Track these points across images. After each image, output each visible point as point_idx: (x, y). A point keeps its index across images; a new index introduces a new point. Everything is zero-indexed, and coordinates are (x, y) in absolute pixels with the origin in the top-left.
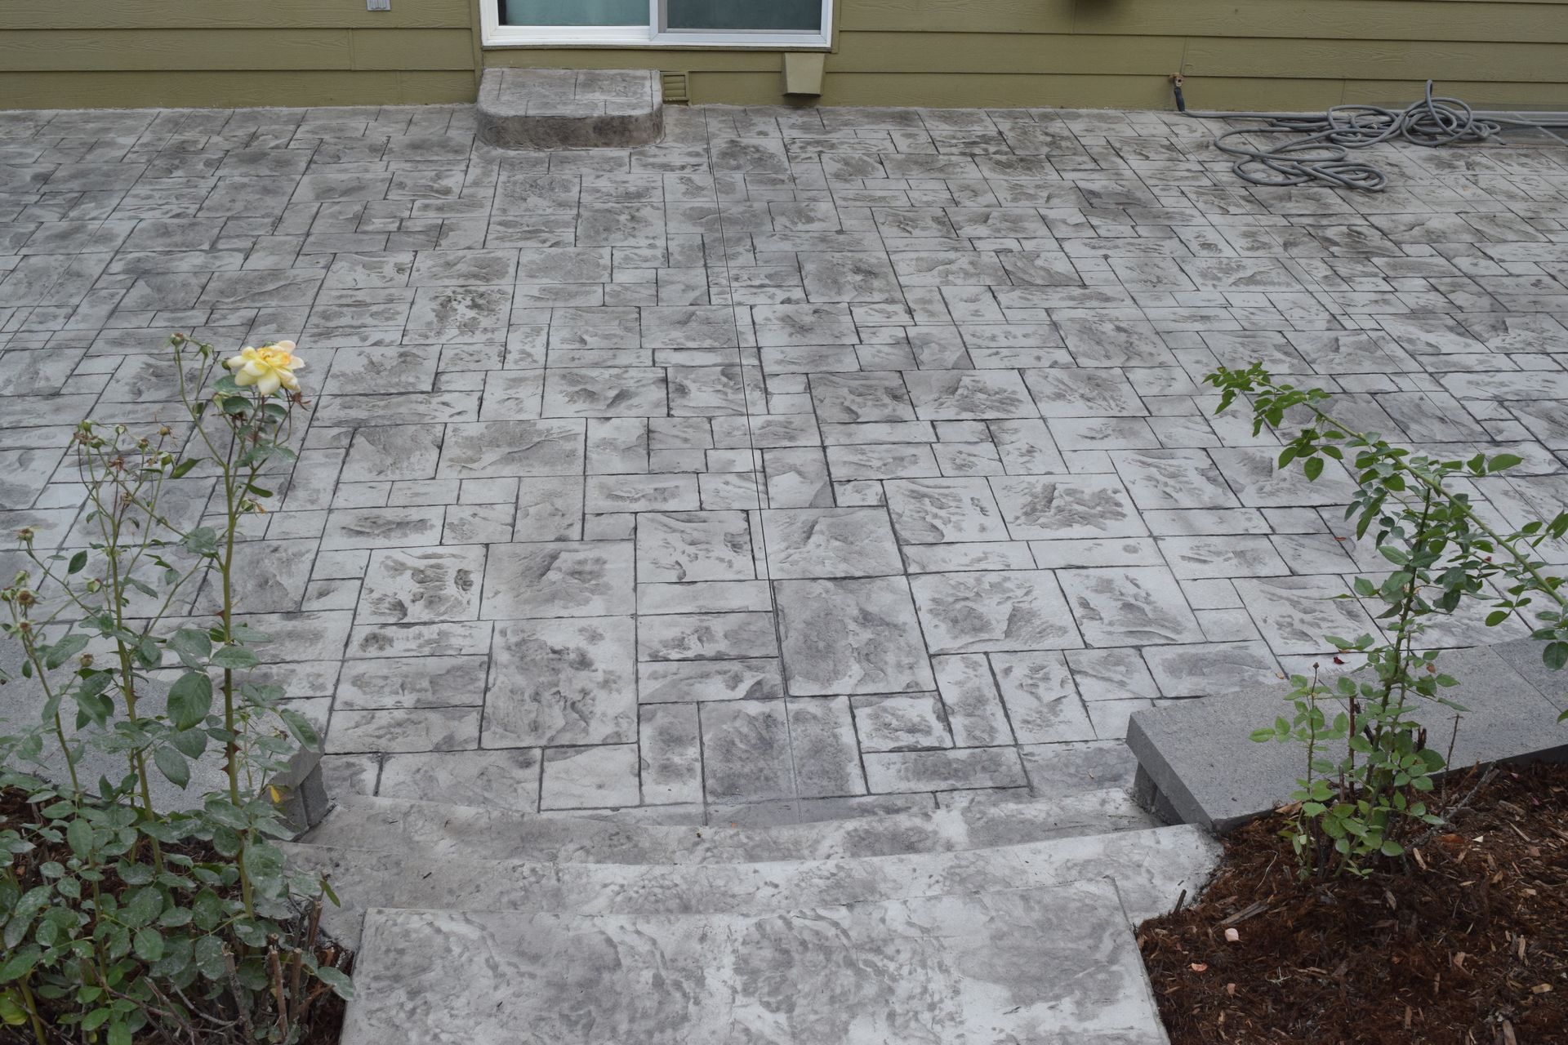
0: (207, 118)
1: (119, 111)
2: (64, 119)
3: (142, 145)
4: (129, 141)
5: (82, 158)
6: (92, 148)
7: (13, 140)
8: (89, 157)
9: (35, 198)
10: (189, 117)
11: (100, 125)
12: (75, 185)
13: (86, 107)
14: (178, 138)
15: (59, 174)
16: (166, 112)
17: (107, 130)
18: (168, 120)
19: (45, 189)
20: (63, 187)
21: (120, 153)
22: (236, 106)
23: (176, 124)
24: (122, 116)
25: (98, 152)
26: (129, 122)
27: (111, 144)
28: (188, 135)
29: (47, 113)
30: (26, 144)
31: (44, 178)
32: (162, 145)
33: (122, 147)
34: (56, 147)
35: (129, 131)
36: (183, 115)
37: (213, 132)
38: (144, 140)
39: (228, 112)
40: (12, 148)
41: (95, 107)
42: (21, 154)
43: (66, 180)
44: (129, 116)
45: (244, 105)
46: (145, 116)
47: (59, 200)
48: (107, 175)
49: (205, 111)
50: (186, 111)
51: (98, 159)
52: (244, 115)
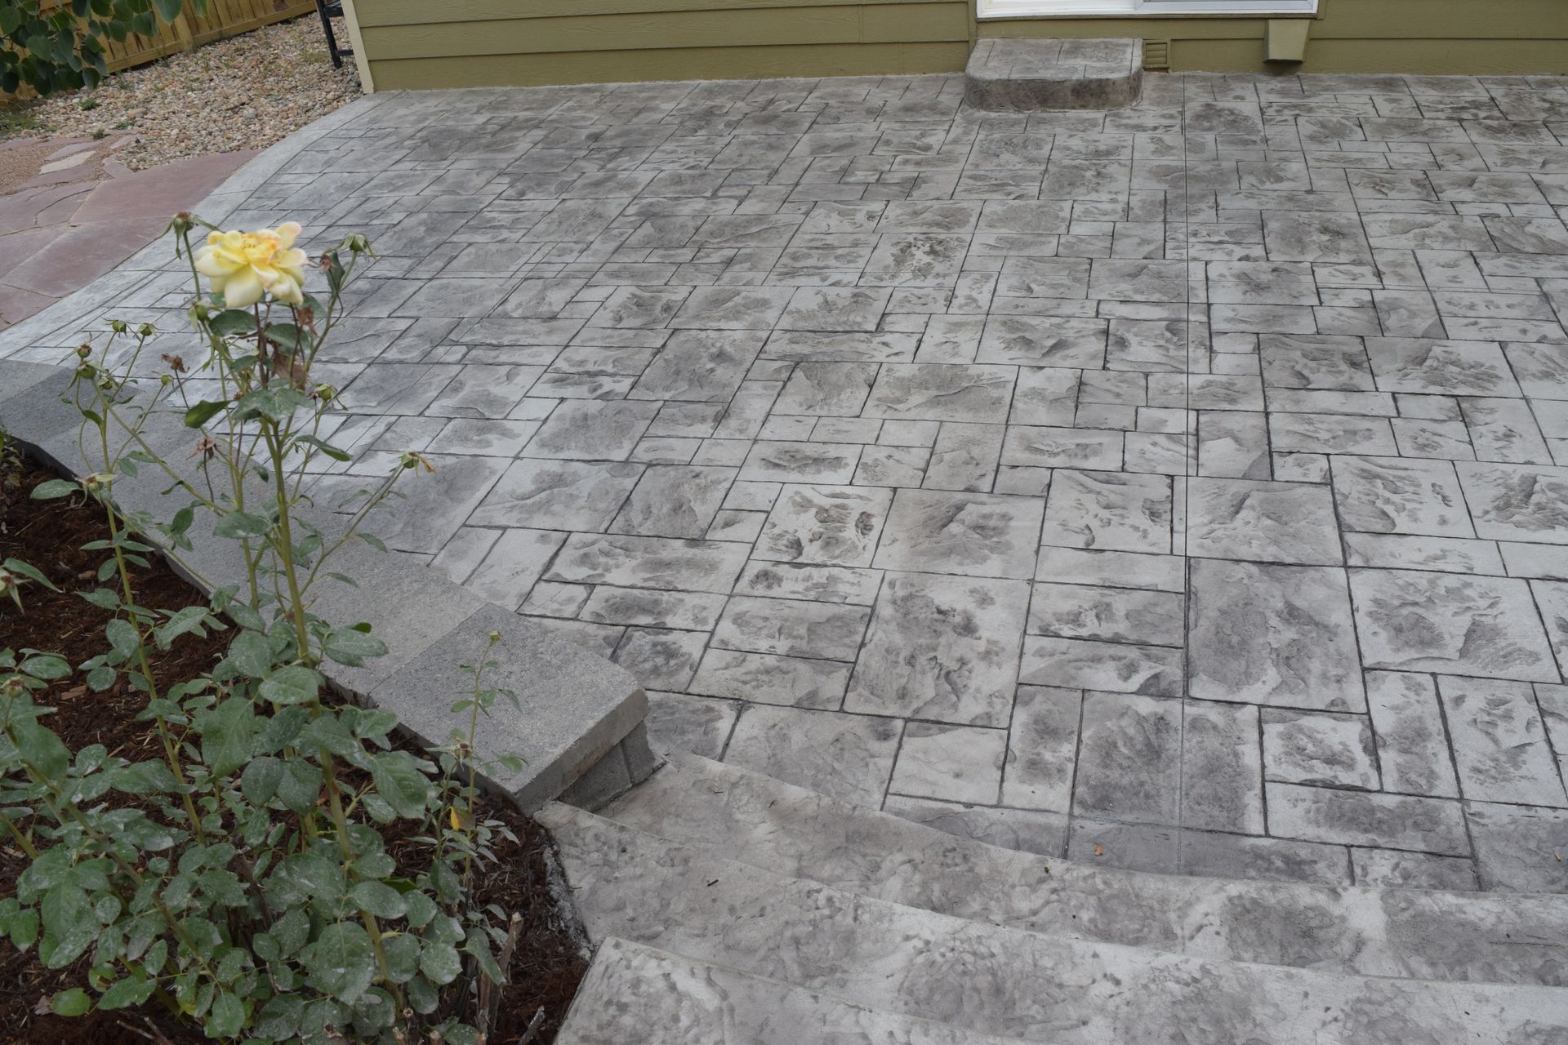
0: (737, 87)
1: (669, 83)
2: (624, 90)
3: (681, 110)
4: (667, 106)
5: (629, 121)
6: (639, 112)
7: (581, 107)
8: (635, 120)
9: (584, 153)
10: (721, 87)
11: (651, 94)
12: (618, 142)
13: (643, 80)
14: (710, 103)
15: (608, 133)
16: (704, 83)
17: (654, 98)
18: (704, 90)
19: (595, 145)
20: (608, 144)
21: (659, 116)
22: (762, 77)
23: (710, 93)
24: (668, 87)
25: (642, 116)
26: (674, 92)
27: (654, 109)
28: (718, 102)
29: (612, 86)
30: (590, 110)
31: (595, 137)
32: (695, 110)
33: (663, 111)
34: (612, 113)
35: (674, 98)
36: (717, 85)
37: (738, 99)
38: (682, 106)
39: (755, 82)
40: (579, 113)
41: (649, 80)
42: (583, 118)
43: (612, 138)
44: (675, 87)
45: (769, 76)
46: (687, 86)
47: (603, 155)
48: (645, 134)
49: (736, 82)
50: (721, 82)
51: (640, 121)
52: (767, 85)
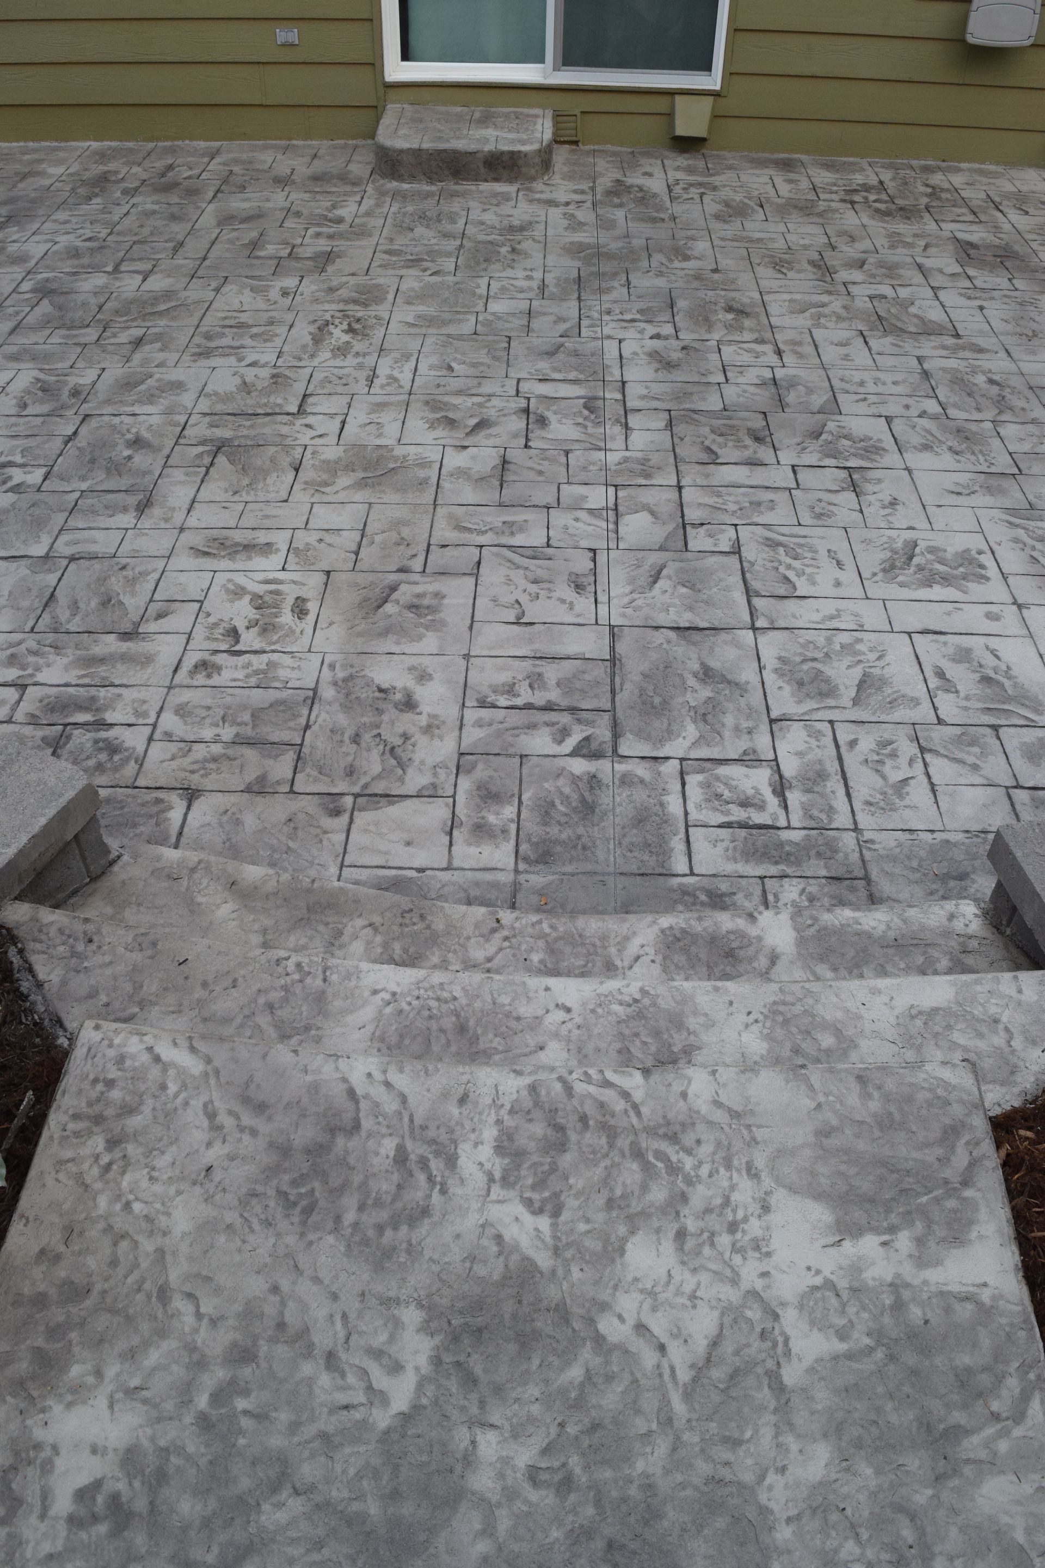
0: (131, 150)
1: (55, 144)
2: (6, 151)
3: (71, 175)
4: (56, 171)
5: (14, 186)
6: (24, 177)
8: (20, 186)
10: (114, 150)
11: (36, 156)
13: (26, 140)
14: (102, 168)
16: (95, 145)
17: (40, 161)
18: (96, 153)
21: (47, 182)
22: (158, 139)
23: (102, 156)
24: (55, 149)
25: (30, 180)
26: (62, 154)
27: (42, 174)
28: (112, 166)
32: (87, 175)
33: (50, 176)
35: (61, 162)
36: (110, 148)
37: (134, 163)
38: (71, 170)
39: (151, 145)
41: (33, 141)
44: (63, 149)
45: (166, 139)
46: (76, 149)
48: (33, 201)
49: (130, 145)
50: (114, 144)
51: (28, 187)
52: (165, 148)
